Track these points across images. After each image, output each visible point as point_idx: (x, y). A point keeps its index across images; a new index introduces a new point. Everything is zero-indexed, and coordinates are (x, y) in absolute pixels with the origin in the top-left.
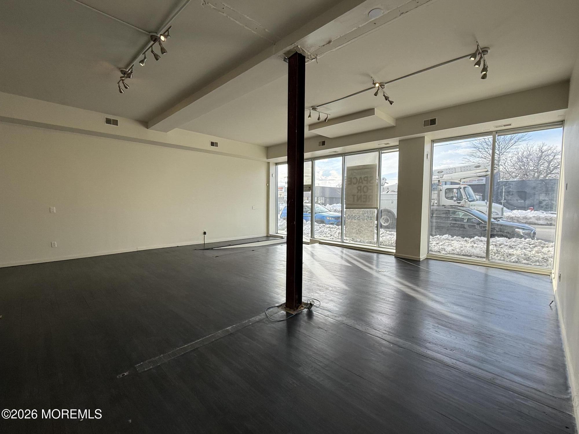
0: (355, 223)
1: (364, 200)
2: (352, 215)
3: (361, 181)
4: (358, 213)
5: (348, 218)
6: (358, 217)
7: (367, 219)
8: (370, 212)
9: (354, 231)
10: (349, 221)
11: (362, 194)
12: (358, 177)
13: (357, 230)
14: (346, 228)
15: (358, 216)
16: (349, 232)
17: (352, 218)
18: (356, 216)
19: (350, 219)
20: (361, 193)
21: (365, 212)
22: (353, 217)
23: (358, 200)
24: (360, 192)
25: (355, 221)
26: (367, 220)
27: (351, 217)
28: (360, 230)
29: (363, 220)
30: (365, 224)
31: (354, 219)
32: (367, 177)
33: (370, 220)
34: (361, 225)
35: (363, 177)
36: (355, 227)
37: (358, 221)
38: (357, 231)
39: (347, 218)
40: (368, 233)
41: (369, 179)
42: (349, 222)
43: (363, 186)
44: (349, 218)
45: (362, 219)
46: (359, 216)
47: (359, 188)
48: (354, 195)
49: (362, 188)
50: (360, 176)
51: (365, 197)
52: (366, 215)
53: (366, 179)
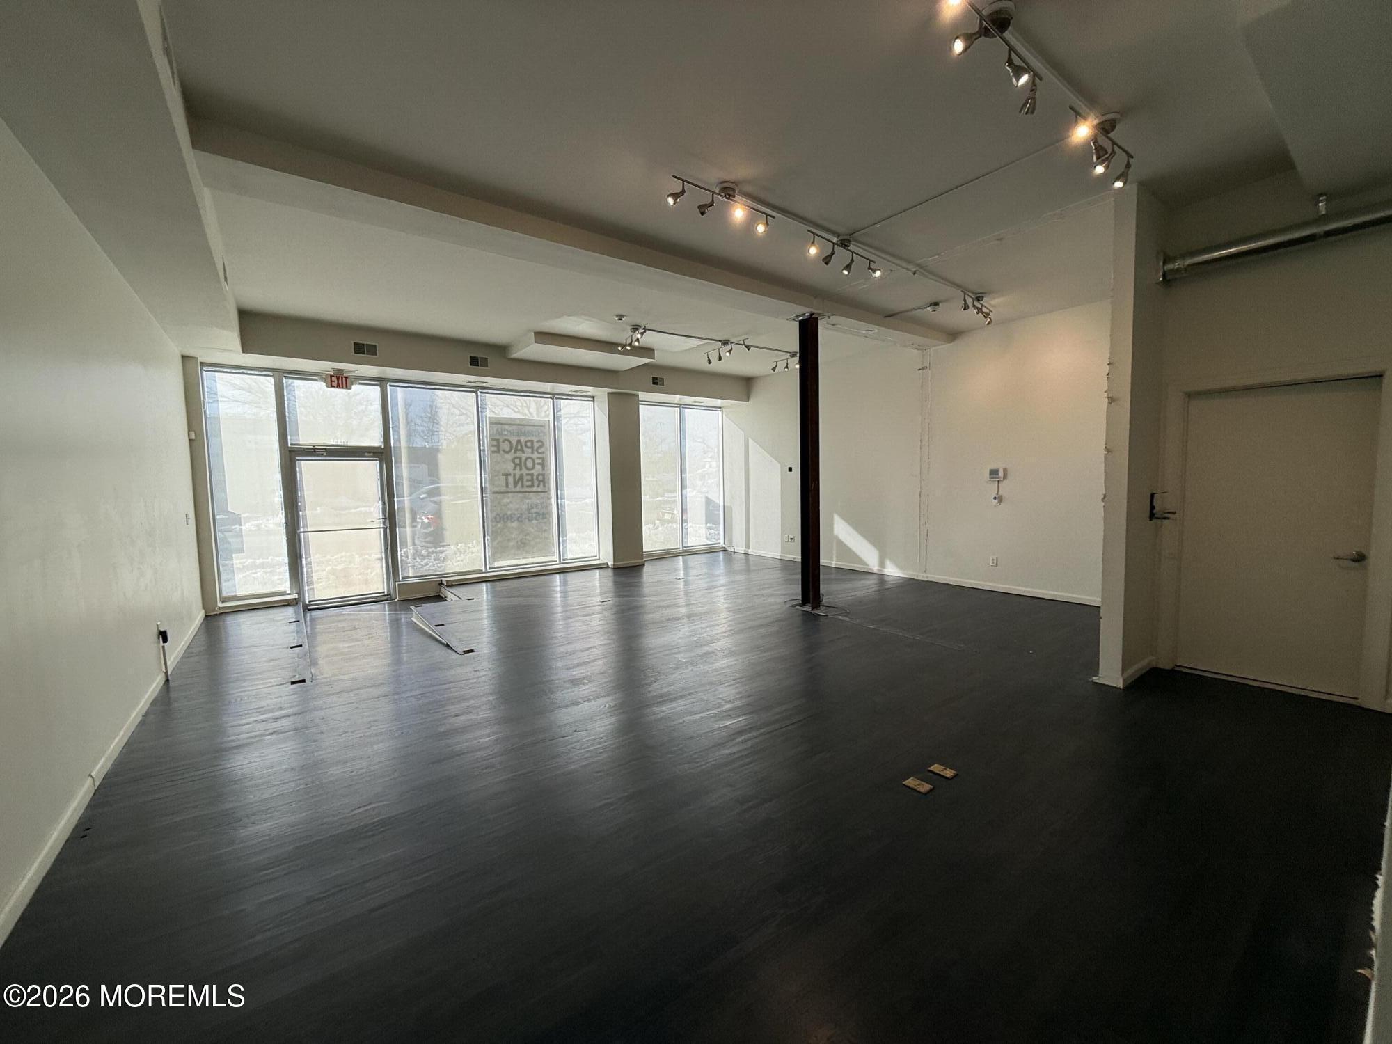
0: (514, 528)
1: (530, 483)
2: (505, 514)
3: (519, 447)
4: (517, 510)
5: (496, 521)
6: (519, 515)
7: (537, 518)
8: (541, 505)
9: (511, 544)
10: (499, 525)
11: (525, 472)
12: (514, 440)
14: (494, 541)
15: (518, 513)
16: (500, 549)
17: (506, 520)
18: (515, 514)
19: (502, 522)
20: (521, 469)
21: (531, 506)
22: (508, 518)
23: (516, 484)
24: (518, 468)
25: (513, 525)
26: (538, 520)
28: (523, 540)
29: (529, 520)
30: (532, 528)
31: (509, 521)
32: (532, 442)
33: (543, 518)
34: (526, 530)
35: (523, 439)
36: (513, 536)
37: (520, 523)
38: (519, 543)
39: (494, 520)
41: (536, 445)
42: (499, 528)
43: (524, 456)
44: (498, 520)
46: (521, 514)
47: (517, 461)
48: (507, 475)
49: (523, 461)
50: (519, 439)
51: (529, 477)
52: (534, 510)
53: (529, 444)
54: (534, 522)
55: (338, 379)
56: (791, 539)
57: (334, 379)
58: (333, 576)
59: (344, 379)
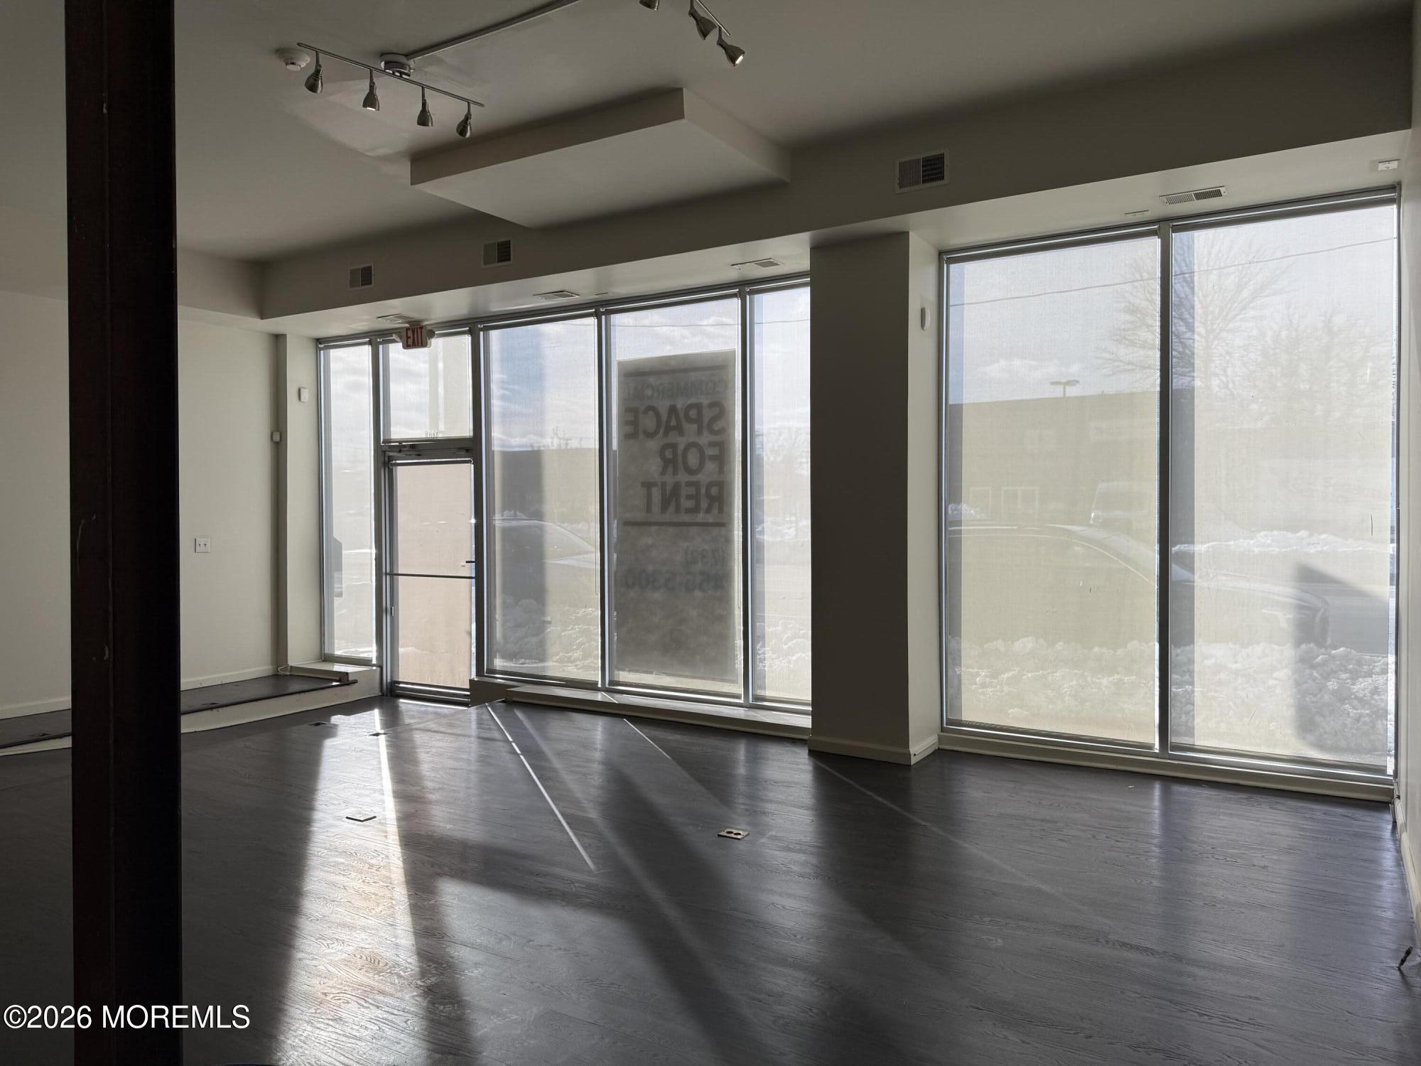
0: (659, 602)
1: (692, 504)
2: (644, 571)
3: (673, 423)
4: (666, 563)
6: (669, 576)
7: (705, 586)
8: (713, 556)
9: (652, 638)
10: (631, 594)
11: (683, 477)
12: (663, 406)
13: (665, 637)
15: (667, 572)
17: (644, 583)
18: (660, 573)
19: (638, 587)
20: (675, 473)
21: (693, 557)
22: (648, 579)
23: (664, 508)
24: (670, 469)
25: (657, 596)
26: (705, 591)
27: (641, 579)
28: (676, 634)
29: (688, 589)
30: (695, 608)
31: (651, 587)
32: (698, 406)
33: (715, 586)
34: (682, 611)
35: (680, 404)
37: (670, 593)
38: (668, 638)
39: (625, 581)
41: (707, 414)
42: (628, 601)
43: (682, 442)
44: (629, 583)
45: (684, 588)
46: (673, 573)
47: (669, 454)
48: (648, 485)
49: (680, 452)
50: (672, 403)
51: (692, 490)
52: (699, 567)
53: (693, 413)
54: (698, 593)
55: (413, 332)
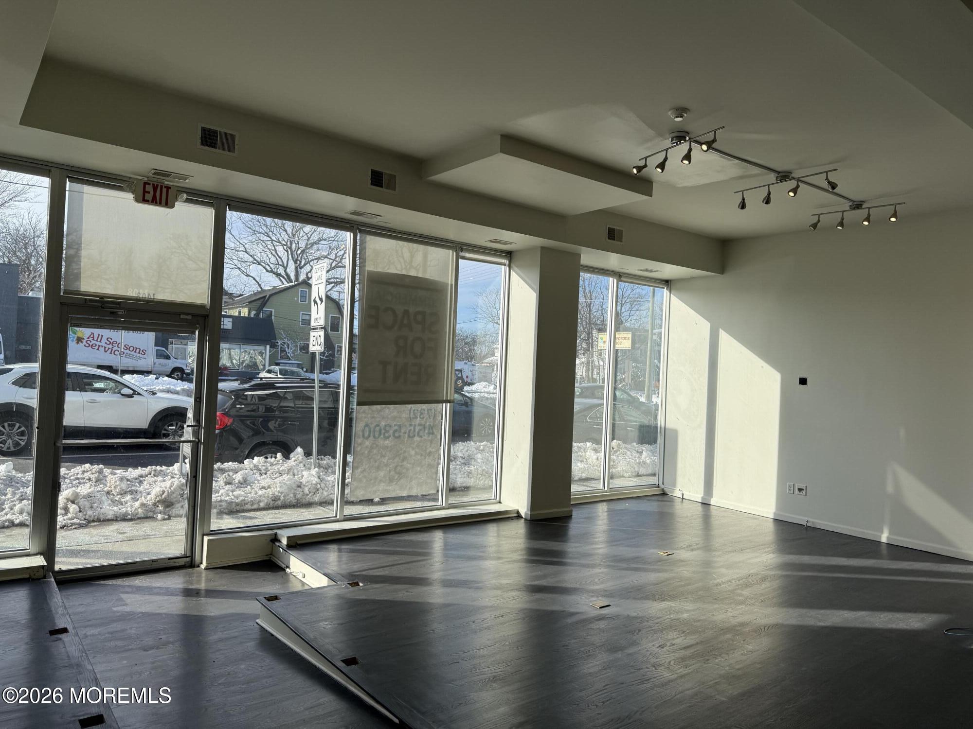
0: (387, 447)
1: (415, 378)
2: (378, 425)
3: (405, 322)
4: (394, 418)
5: (363, 436)
6: (396, 428)
7: (421, 433)
8: (428, 413)
9: (382, 474)
10: (367, 443)
11: (410, 360)
12: (400, 310)
13: (390, 471)
14: (357, 468)
15: (395, 425)
16: (364, 481)
17: (377, 434)
18: (390, 426)
19: (371, 438)
20: (405, 356)
21: (414, 414)
22: (380, 431)
23: (396, 379)
24: (402, 353)
25: (387, 442)
26: (421, 437)
27: (374, 431)
28: (399, 468)
29: (409, 436)
30: (413, 449)
31: (382, 436)
32: (423, 314)
33: (429, 434)
34: (405, 452)
35: (412, 309)
36: (385, 460)
37: (396, 440)
38: (392, 473)
39: (361, 434)
40: (421, 472)
41: (429, 320)
42: (367, 447)
43: (411, 336)
44: (366, 434)
45: (406, 435)
46: (400, 426)
47: (401, 343)
48: (385, 364)
49: (409, 342)
50: (406, 308)
52: (418, 421)
53: (419, 318)
54: (417, 439)
55: (155, 188)
56: (800, 490)
57: (149, 188)
58: (74, 506)
59: (164, 190)
